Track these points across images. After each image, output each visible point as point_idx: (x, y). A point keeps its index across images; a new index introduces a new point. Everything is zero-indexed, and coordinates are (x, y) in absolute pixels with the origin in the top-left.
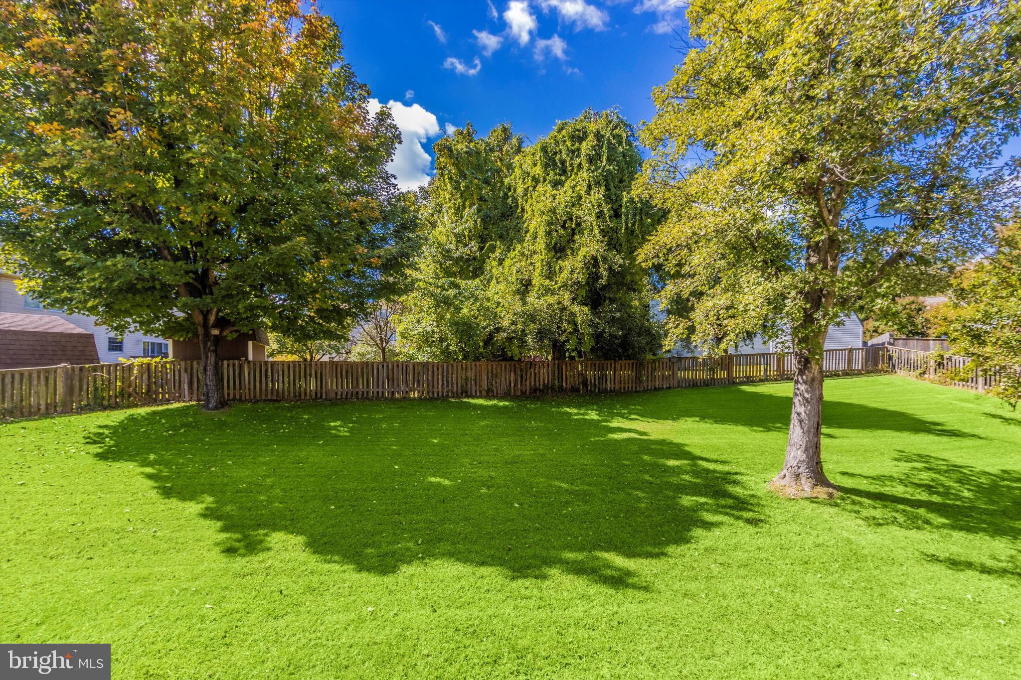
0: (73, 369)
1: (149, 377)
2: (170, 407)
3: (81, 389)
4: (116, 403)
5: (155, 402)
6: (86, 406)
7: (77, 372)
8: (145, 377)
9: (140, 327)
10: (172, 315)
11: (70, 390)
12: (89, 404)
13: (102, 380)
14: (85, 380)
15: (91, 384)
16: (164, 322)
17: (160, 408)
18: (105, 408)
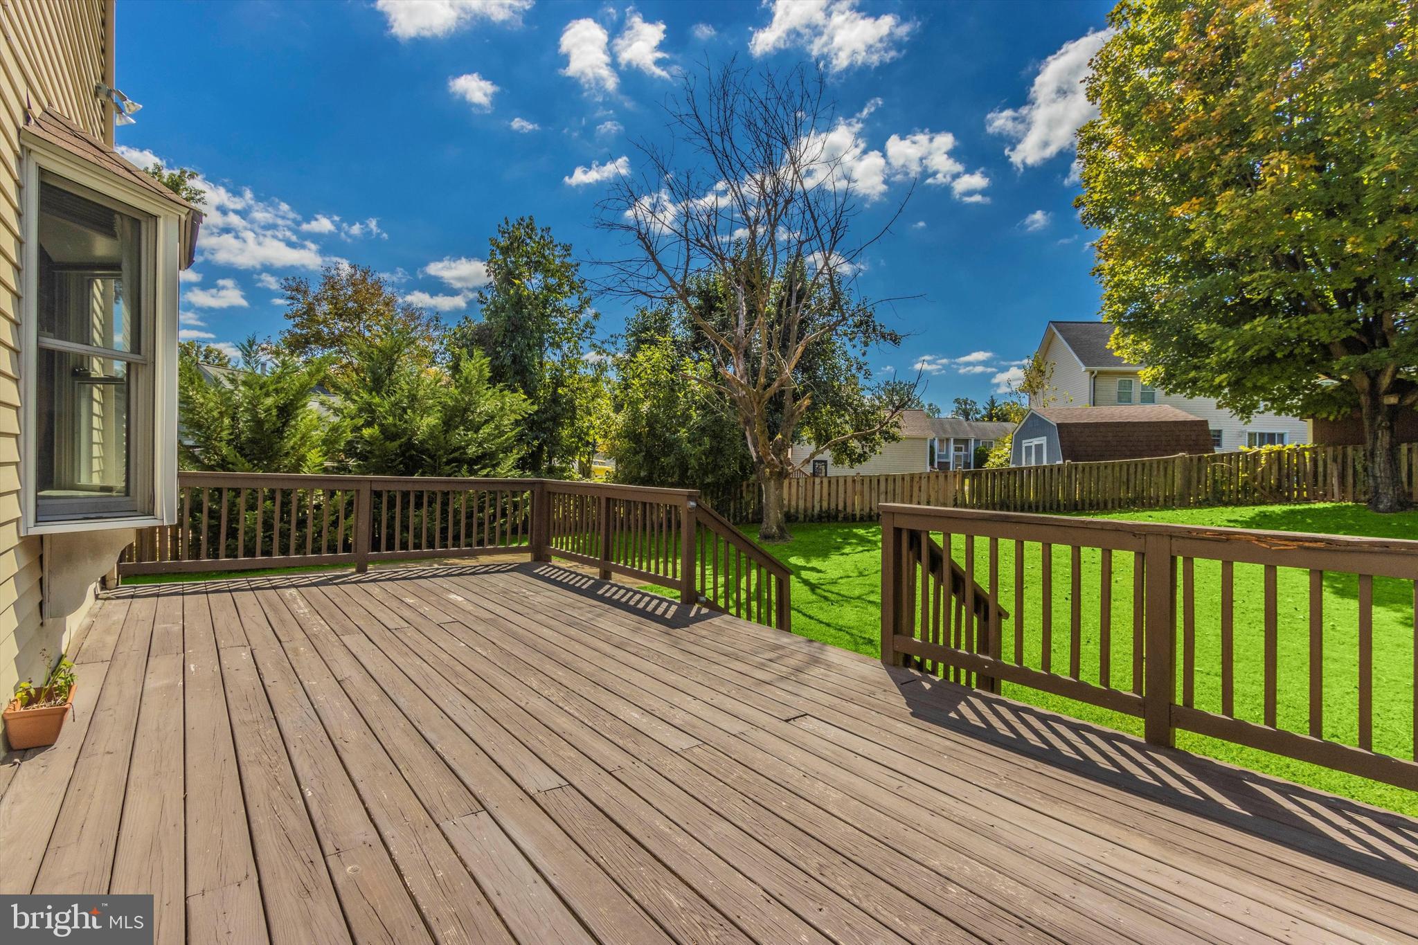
0: (1191, 459)
1: (1280, 469)
2: (1312, 506)
3: (1199, 482)
4: (1238, 499)
5: (1288, 500)
6: (1204, 500)
7: (1195, 462)
8: (1275, 468)
9: (1272, 404)
10: (1316, 386)
11: (1188, 483)
12: (1207, 499)
13: (1223, 472)
14: (1204, 472)
15: (1210, 476)
16: (1305, 395)
17: (1298, 507)
18: (1226, 504)
